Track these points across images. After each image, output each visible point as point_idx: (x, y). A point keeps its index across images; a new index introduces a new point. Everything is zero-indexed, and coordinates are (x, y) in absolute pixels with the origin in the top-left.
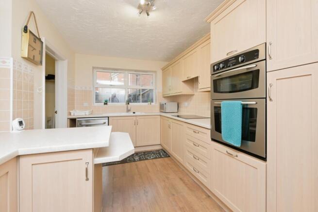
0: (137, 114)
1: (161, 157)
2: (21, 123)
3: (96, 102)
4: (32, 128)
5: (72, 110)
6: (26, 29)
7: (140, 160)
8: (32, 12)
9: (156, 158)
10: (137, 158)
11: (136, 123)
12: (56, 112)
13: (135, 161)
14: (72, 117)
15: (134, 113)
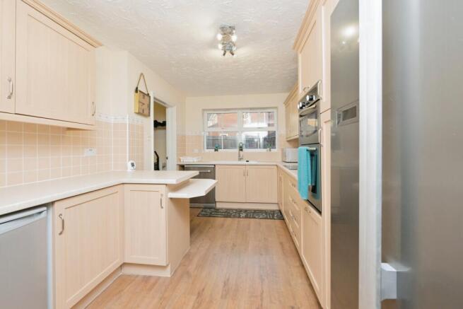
0: (250, 163)
1: (273, 218)
2: (133, 165)
3: (207, 148)
4: (143, 169)
5: (182, 156)
6: (137, 90)
7: (246, 217)
8: (142, 74)
9: (266, 218)
10: (244, 215)
11: (246, 174)
12: (167, 158)
13: (239, 217)
14: (182, 163)
15: (247, 161)
